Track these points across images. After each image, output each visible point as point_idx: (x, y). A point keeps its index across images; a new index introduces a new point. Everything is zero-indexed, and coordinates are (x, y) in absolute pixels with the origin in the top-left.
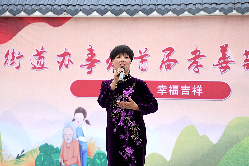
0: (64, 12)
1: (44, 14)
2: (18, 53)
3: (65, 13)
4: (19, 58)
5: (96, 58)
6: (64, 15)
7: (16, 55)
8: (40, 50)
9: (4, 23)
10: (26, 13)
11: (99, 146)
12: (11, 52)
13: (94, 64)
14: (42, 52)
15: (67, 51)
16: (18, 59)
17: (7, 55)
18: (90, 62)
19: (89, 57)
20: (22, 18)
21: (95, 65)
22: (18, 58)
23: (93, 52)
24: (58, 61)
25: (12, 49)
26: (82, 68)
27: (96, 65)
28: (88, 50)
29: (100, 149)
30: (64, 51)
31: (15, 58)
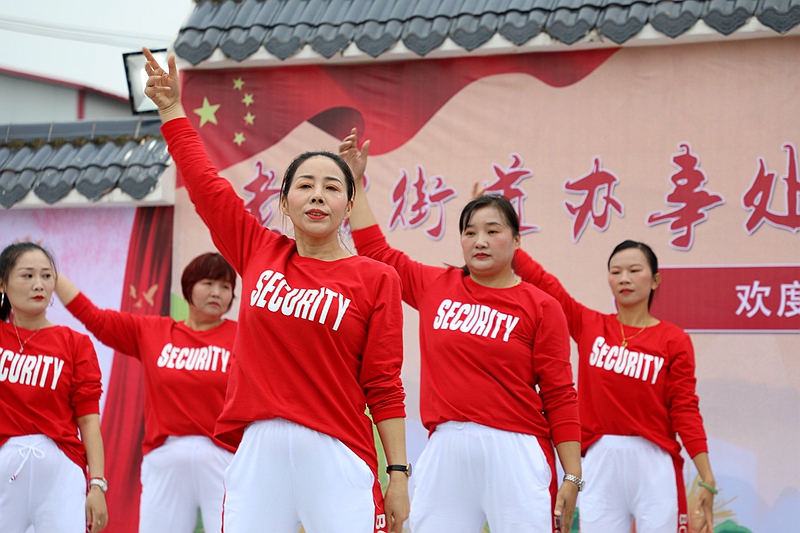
0: (591, 30)
1: (519, 45)
2: (437, 182)
3: (593, 34)
4: (438, 200)
5: (705, 189)
6: (591, 41)
7: (430, 190)
8: (507, 170)
9: (391, 81)
10: (460, 44)
11: (727, 507)
12: (413, 179)
13: (700, 211)
14: (515, 176)
15: (600, 170)
16: (436, 203)
17: (399, 192)
18: (683, 205)
19: (678, 186)
20: (447, 63)
21: (702, 215)
22: (435, 198)
23: (696, 168)
24: (570, 203)
25: (417, 172)
26: (655, 228)
27: (706, 213)
28: (677, 160)
29: (731, 518)
30: (591, 169)
31: (427, 199)
